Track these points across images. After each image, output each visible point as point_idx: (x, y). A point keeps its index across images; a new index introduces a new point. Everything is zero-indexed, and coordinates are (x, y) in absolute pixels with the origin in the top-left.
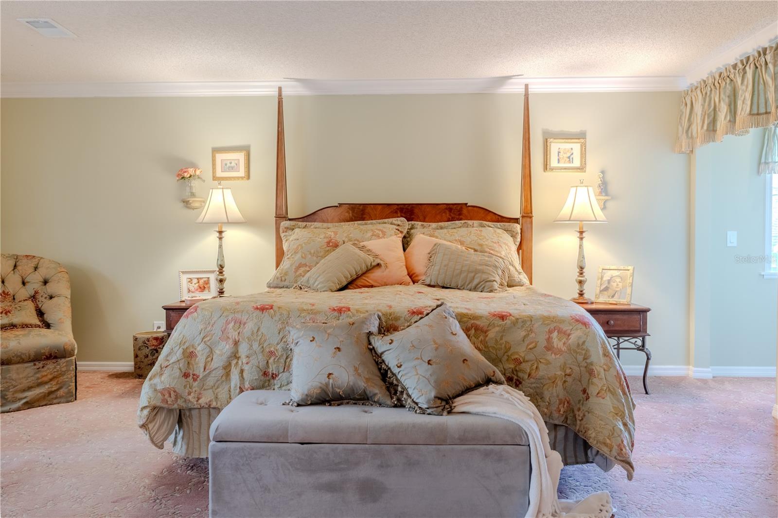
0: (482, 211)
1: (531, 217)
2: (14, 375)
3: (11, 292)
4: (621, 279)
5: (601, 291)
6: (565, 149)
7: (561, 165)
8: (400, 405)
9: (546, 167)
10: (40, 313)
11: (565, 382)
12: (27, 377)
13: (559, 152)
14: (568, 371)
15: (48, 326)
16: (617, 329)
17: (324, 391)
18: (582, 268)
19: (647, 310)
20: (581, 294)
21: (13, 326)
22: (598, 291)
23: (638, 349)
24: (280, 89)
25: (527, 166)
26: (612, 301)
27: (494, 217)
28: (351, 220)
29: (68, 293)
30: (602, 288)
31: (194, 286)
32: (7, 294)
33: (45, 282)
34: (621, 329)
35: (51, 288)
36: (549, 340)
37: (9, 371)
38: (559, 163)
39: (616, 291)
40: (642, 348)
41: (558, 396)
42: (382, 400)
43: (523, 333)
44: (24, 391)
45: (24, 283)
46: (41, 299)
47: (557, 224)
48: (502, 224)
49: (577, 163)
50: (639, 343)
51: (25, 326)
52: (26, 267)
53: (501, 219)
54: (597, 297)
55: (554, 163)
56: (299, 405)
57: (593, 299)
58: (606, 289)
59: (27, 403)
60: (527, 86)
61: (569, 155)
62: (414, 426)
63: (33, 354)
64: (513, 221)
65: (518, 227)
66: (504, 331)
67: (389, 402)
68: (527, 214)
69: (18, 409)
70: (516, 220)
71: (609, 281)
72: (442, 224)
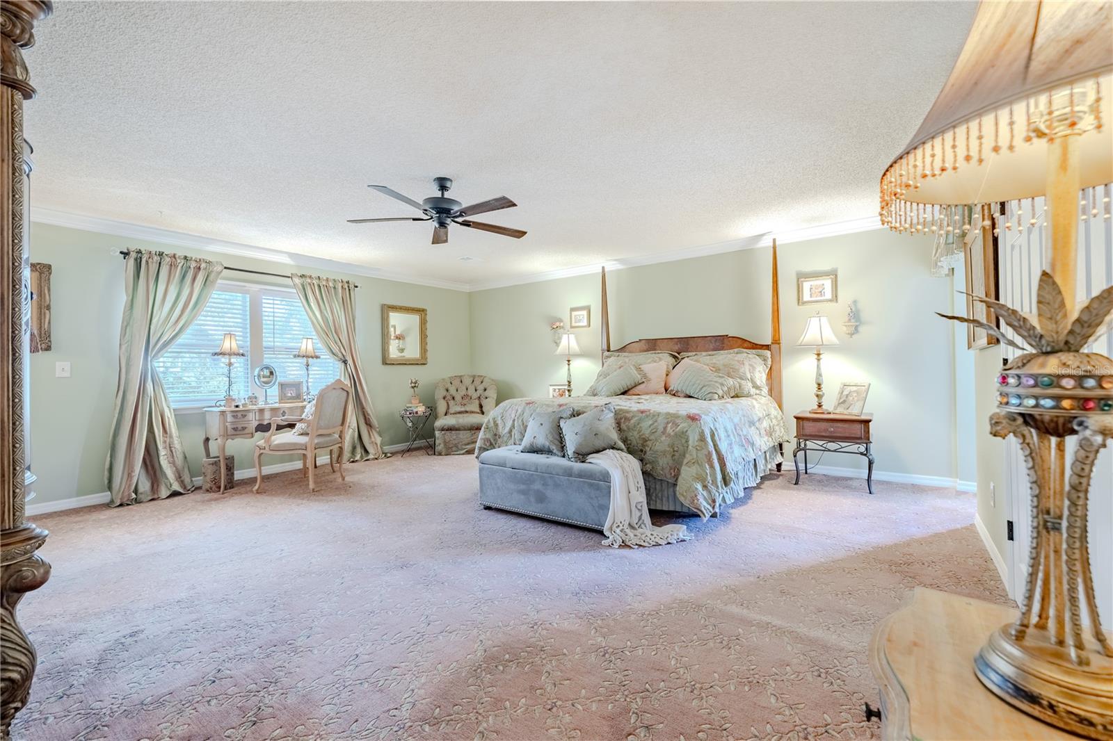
0: (740, 341)
1: (779, 344)
2: (461, 436)
3: (470, 395)
4: (857, 393)
5: (839, 404)
6: (817, 285)
7: (814, 299)
8: (564, 456)
9: (799, 301)
10: (481, 406)
11: (673, 455)
12: (467, 438)
13: (811, 289)
14: (676, 449)
15: (483, 413)
16: (835, 435)
17: (532, 445)
18: (819, 385)
19: (870, 421)
20: (820, 406)
21: (467, 412)
22: (837, 404)
23: (862, 454)
24: (603, 268)
25: (776, 302)
26: (845, 412)
27: (750, 345)
28: (647, 350)
29: (495, 396)
30: (841, 401)
31: (556, 394)
32: (468, 396)
33: (485, 390)
34: (841, 435)
35: (487, 393)
36: (665, 428)
37: (459, 434)
38: (811, 297)
39: (852, 404)
40: (865, 454)
41: (668, 464)
42: (557, 453)
43: (651, 422)
44: (466, 445)
45: (476, 390)
46: (482, 399)
47: (802, 349)
48: (756, 350)
49: (828, 295)
50: (862, 449)
51: (473, 412)
52: (477, 382)
53: (755, 346)
54: (836, 408)
55: (806, 297)
56: (522, 452)
57: (831, 410)
58: (844, 402)
59: (467, 451)
60: (774, 240)
61: (820, 290)
62: (558, 465)
63: (469, 426)
64: (765, 347)
65: (768, 353)
66: (640, 420)
67: (559, 454)
68: (776, 341)
69: (463, 454)
70: (767, 347)
71: (847, 396)
72: (710, 353)
